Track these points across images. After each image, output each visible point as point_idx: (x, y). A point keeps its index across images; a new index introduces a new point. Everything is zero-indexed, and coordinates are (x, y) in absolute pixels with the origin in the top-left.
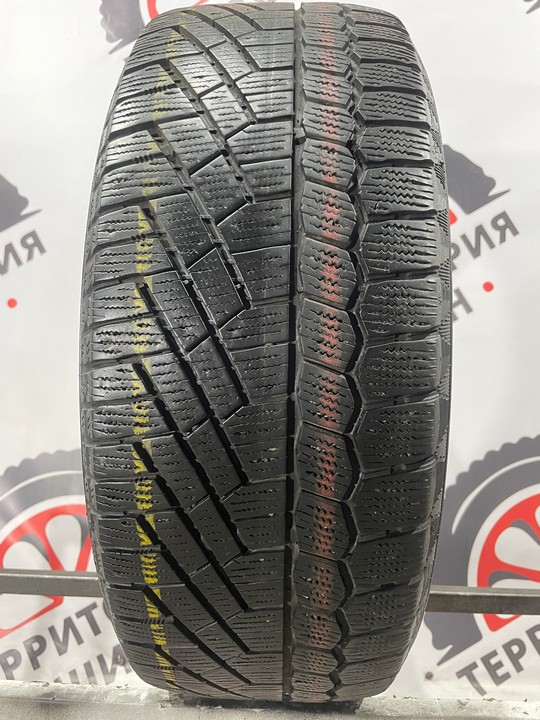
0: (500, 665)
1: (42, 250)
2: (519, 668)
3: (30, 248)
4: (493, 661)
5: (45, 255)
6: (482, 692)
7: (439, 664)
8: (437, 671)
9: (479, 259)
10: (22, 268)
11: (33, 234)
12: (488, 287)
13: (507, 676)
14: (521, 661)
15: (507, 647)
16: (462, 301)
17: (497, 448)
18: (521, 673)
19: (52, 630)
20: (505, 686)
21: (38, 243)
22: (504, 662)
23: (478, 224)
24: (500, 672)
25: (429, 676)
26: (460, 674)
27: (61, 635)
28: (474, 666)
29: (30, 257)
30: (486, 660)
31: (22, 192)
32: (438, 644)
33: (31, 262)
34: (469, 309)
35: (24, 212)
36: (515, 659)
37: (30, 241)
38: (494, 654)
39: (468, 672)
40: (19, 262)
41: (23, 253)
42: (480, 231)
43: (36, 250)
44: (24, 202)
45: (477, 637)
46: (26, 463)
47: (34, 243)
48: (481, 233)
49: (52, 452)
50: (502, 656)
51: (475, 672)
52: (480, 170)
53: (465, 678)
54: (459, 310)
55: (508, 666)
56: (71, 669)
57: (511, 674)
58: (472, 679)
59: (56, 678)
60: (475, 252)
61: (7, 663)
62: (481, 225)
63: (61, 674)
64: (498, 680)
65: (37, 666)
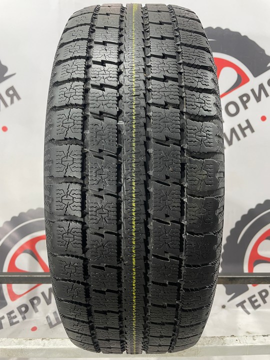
0: (256, 301)
1: (19, 98)
2: (265, 302)
3: (11, 97)
4: (253, 299)
5: (20, 101)
6: (248, 313)
7: (229, 301)
8: (227, 304)
9: (260, 103)
10: (8, 108)
11: (12, 88)
12: (264, 118)
13: (259, 306)
14: (266, 299)
15: (260, 293)
16: (249, 126)
17: (262, 202)
18: (266, 304)
19: (43, 294)
20: (258, 310)
21: (16, 94)
22: (258, 300)
23: (260, 83)
24: (256, 304)
25: (224, 307)
26: (238, 305)
27: (47, 296)
28: (245, 301)
29: (12, 102)
30: (250, 299)
31: (3, 63)
32: (228, 293)
33: (13, 105)
34: (253, 131)
35: (6, 75)
36: (263, 298)
37: (11, 92)
38: (254, 296)
39: (241, 304)
40: (6, 105)
41: (8, 100)
42: (261, 87)
43: (15, 98)
44: (5, 69)
45: (247, 289)
46: (21, 214)
47: (13, 93)
48: (262, 88)
49: (35, 208)
50: (258, 297)
51: (245, 304)
52: (263, 51)
53: (240, 307)
54: (248, 131)
55: (260, 301)
56: (54, 311)
57: (261, 304)
58: (243, 307)
59: (47, 315)
60: (258, 99)
61: (22, 311)
62: (262, 84)
63: (49, 314)
64: (255, 307)
65: (36, 311)
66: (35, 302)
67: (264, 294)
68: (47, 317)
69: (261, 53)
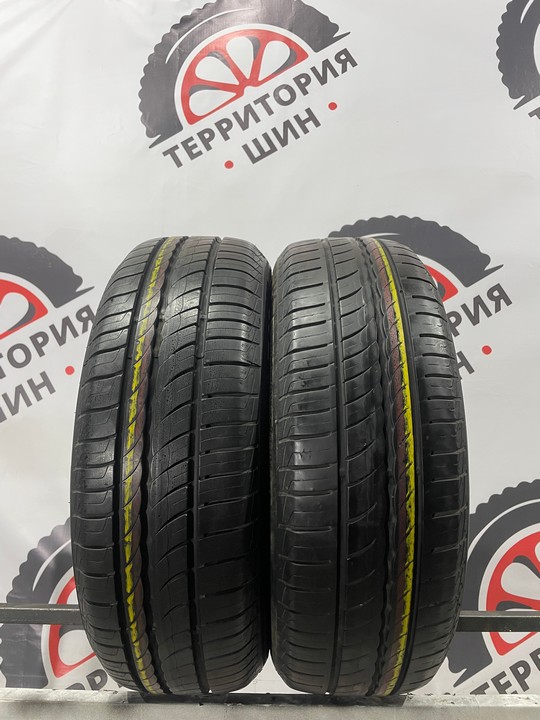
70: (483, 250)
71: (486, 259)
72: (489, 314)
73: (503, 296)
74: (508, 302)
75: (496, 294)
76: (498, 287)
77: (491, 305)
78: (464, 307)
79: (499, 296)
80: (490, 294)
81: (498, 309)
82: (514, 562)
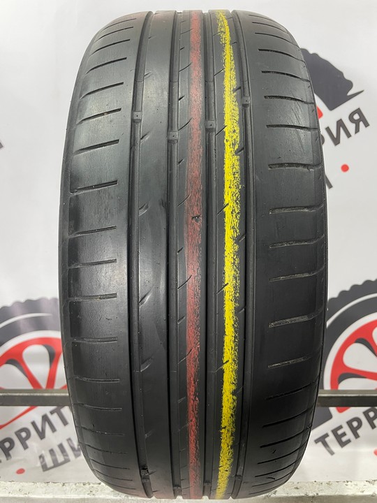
0: (344, 434)
2: (357, 436)
6: (332, 453)
9: (339, 146)
12: (345, 168)
13: (349, 441)
14: (359, 431)
15: (349, 423)
17: (347, 288)
18: (359, 439)
19: (34, 424)
20: (347, 448)
22: (347, 433)
24: (344, 439)
26: (317, 441)
28: (327, 435)
30: (335, 432)
34: (330, 186)
36: (355, 431)
38: (340, 427)
39: (322, 440)
42: (340, 124)
48: (341, 126)
50: (346, 429)
51: (327, 439)
52: (341, 74)
55: (350, 435)
56: (50, 448)
57: (352, 440)
58: (325, 445)
59: (40, 454)
60: (336, 141)
61: (5, 447)
62: (341, 120)
63: (43, 452)
64: (343, 444)
65: (25, 447)
66: (24, 435)
67: (355, 424)
68: (41, 457)
69: (339, 76)
70: (347, 76)
71: (349, 85)
72: (349, 135)
73: (363, 119)
74: (367, 125)
75: (356, 117)
76: (358, 111)
77: (351, 127)
78: (328, 129)
79: (359, 119)
80: (351, 118)
81: (357, 130)
82: (356, 342)
